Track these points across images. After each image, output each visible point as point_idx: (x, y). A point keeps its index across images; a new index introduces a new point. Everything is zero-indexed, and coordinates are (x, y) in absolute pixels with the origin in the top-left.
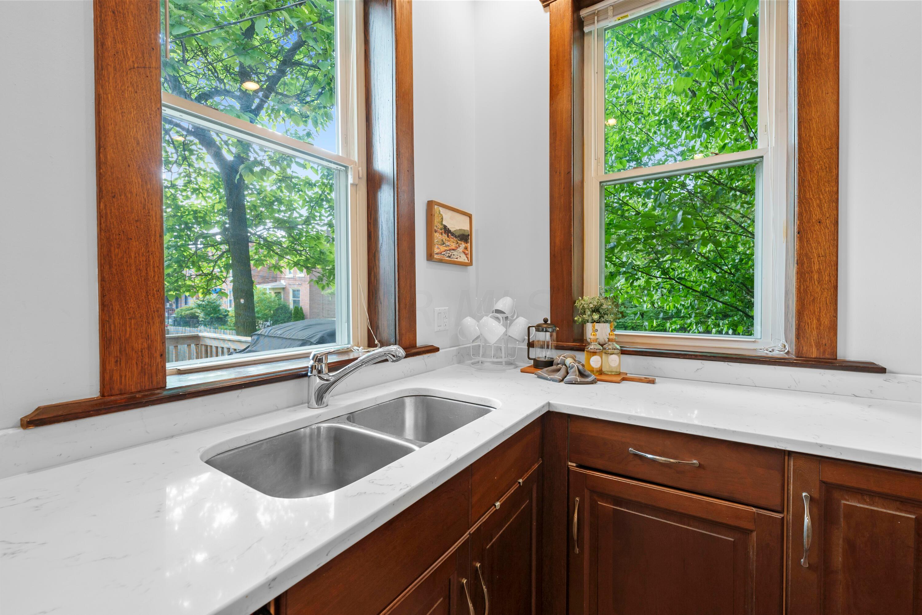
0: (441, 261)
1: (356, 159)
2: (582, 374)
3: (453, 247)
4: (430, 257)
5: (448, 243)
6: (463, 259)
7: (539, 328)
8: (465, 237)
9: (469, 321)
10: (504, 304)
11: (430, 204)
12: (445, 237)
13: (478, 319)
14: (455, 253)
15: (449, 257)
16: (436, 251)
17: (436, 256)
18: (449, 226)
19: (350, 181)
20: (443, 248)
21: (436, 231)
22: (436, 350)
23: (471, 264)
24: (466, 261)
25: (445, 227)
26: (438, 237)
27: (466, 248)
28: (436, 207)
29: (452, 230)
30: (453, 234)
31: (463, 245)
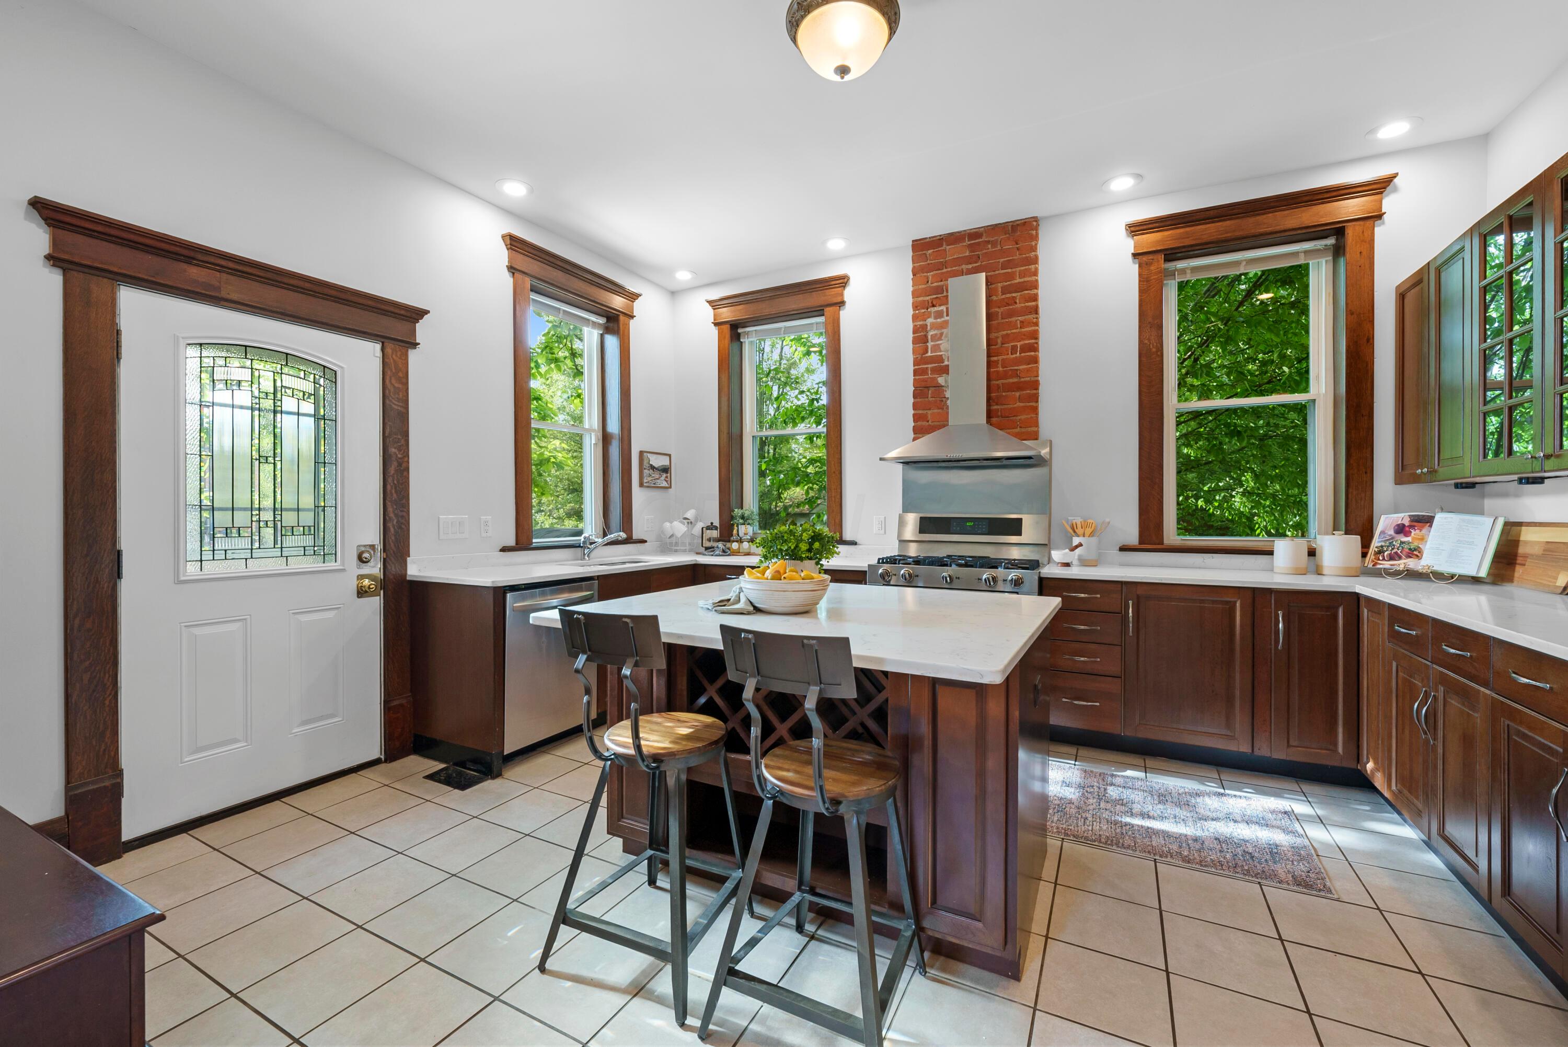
0: (648, 487)
1: (596, 427)
2: (724, 551)
3: (657, 477)
4: (641, 485)
5: (653, 475)
6: (665, 484)
7: (708, 528)
8: (666, 470)
9: (667, 525)
10: (690, 514)
11: (641, 453)
12: (651, 471)
13: (671, 522)
14: (658, 481)
15: (654, 484)
16: (645, 481)
17: (645, 484)
18: (654, 464)
19: (593, 442)
20: (650, 479)
21: (645, 469)
22: (646, 541)
23: (670, 487)
24: (667, 485)
25: (651, 465)
26: (646, 472)
27: (667, 477)
28: (645, 454)
29: (656, 466)
30: (657, 469)
31: (665, 475)
